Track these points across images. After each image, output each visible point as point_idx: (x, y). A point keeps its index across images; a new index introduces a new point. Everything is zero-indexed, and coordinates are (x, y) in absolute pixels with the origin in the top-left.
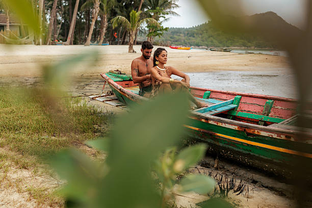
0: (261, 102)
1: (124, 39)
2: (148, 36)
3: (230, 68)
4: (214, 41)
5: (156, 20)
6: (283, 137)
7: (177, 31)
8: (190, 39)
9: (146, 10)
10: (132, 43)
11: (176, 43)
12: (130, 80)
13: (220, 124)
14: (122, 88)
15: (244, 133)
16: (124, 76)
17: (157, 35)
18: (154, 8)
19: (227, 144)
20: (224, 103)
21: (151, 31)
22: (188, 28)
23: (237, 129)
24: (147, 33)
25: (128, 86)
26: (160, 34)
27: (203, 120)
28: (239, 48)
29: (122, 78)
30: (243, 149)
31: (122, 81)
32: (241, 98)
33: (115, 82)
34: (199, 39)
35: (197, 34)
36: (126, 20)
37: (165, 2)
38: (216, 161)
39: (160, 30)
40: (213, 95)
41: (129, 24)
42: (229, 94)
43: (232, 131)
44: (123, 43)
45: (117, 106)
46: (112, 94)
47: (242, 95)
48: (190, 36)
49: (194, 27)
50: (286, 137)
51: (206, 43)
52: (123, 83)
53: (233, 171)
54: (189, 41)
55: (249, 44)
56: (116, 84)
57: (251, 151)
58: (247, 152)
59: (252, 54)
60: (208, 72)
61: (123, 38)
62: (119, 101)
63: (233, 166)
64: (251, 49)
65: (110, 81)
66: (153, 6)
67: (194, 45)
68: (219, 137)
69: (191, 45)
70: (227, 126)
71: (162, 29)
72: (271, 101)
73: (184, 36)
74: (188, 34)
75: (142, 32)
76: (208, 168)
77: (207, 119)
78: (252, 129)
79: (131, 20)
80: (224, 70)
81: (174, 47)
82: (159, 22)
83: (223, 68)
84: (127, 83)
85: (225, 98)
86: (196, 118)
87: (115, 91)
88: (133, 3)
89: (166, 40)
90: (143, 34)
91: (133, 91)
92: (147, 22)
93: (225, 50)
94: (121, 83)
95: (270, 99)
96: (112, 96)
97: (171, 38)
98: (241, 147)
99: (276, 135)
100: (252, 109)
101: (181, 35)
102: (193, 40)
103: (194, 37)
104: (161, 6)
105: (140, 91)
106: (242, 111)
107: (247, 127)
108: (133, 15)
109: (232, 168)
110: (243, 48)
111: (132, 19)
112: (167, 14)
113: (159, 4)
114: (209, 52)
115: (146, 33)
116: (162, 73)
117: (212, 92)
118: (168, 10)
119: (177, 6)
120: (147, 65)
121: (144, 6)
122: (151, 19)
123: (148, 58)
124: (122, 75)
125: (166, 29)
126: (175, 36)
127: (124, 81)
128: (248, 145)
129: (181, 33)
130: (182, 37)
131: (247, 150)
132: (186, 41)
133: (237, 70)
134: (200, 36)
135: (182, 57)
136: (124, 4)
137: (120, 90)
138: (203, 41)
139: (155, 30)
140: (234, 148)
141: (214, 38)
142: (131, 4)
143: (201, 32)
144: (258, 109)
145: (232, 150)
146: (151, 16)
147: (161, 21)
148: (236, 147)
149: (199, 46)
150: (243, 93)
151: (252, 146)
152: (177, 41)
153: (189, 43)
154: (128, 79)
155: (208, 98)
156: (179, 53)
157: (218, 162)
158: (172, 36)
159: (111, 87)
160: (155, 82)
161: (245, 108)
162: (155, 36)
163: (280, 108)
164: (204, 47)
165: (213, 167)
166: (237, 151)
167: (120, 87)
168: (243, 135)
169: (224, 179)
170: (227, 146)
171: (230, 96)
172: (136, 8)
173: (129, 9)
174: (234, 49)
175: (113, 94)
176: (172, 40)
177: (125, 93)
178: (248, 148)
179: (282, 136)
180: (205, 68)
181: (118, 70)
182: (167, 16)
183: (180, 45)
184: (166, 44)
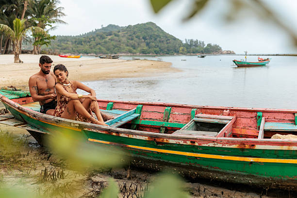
0: (161, 109)
1: (7, 47)
2: (34, 44)
3: (121, 75)
4: (102, 48)
5: (42, 28)
6: (189, 143)
7: (65, 39)
8: (78, 47)
9: (29, 17)
10: (18, 52)
11: (64, 51)
12: (28, 96)
13: (131, 136)
14: (20, 106)
15: (154, 142)
16: (20, 92)
17: (44, 44)
18: (39, 16)
19: (138, 154)
20: (128, 113)
21: (37, 40)
22: (75, 36)
23: (147, 139)
24: (33, 41)
25: (25, 103)
26: (47, 42)
27: (114, 134)
28: (125, 54)
29: (18, 94)
30: (153, 157)
31: (19, 98)
32: (142, 107)
33: (10, 99)
34: (87, 47)
35: (84, 42)
36: (10, 28)
37: (50, 11)
38: (128, 171)
39: (47, 39)
40: (116, 106)
41: (13, 33)
42: (131, 104)
43: (143, 142)
44: (6, 53)
45: (15, 126)
46: (6, 112)
47: (144, 105)
48: (78, 44)
49: (82, 35)
50: (191, 142)
51: (95, 50)
52: (19, 100)
53: (144, 178)
54: (77, 49)
55: (135, 51)
56: (12, 102)
57: (160, 158)
58: (157, 159)
59: (139, 61)
60: (102, 80)
61: (5, 47)
62: (16, 119)
63: (144, 173)
64: (136, 56)
65: (4, 99)
66: (38, 13)
67: (83, 53)
68: (131, 148)
69: (80, 53)
70: (138, 137)
71: (49, 38)
72: (169, 108)
73: (72, 44)
74: (75, 42)
75: (27, 40)
76: (121, 179)
77: (118, 132)
78: (161, 138)
79: (15, 29)
80: (117, 77)
81: (63, 55)
82: (45, 30)
83: (115, 75)
84: (24, 99)
85: (128, 108)
86: (107, 133)
87: (10, 108)
88: (14, 10)
89: (54, 49)
90: (28, 43)
91: (32, 107)
92: (33, 30)
93: (114, 58)
94: (18, 100)
95: (169, 106)
96: (7, 115)
97: (58, 45)
98: (152, 155)
99: (183, 141)
100: (153, 116)
101: (68, 42)
102: (81, 47)
103: (82, 44)
104: (46, 14)
105: (41, 109)
106: (144, 119)
107: (157, 137)
108: (16, 23)
109: (144, 175)
110: (129, 54)
111: (16, 27)
112: (54, 22)
113: (45, 12)
114: (98, 60)
115: (31, 42)
116: (68, 89)
117: (115, 103)
118: (54, 18)
119: (63, 14)
120: (47, 81)
121: (27, 14)
122: (38, 27)
123: (48, 73)
124: (17, 92)
125: (54, 38)
126: (63, 44)
127: (20, 97)
128: (158, 153)
129: (68, 41)
130: (70, 45)
131: (157, 157)
132: (74, 49)
133: (128, 77)
134: (88, 44)
135: (74, 66)
136: (4, 11)
137: (18, 108)
138: (92, 48)
139: (41, 38)
140: (145, 157)
141: (101, 46)
142: (12, 11)
143: (88, 40)
144: (158, 116)
145: (142, 159)
146: (36, 25)
147: (48, 29)
148: (147, 156)
149: (87, 53)
150: (144, 103)
151: (162, 153)
152: (64, 49)
153: (77, 51)
154: (26, 95)
155: (111, 109)
156: (70, 62)
157: (130, 172)
158: (59, 44)
159: (5, 105)
160: (61, 98)
161: (147, 116)
162: (42, 44)
163: (177, 113)
164: (92, 54)
165: (126, 177)
166: (148, 159)
167: (17, 105)
168: (153, 145)
169: (139, 188)
170: (138, 156)
171: (132, 106)
172: (19, 16)
173: (11, 17)
174: (121, 56)
175: (8, 112)
176: (60, 48)
177: (24, 111)
178: (158, 156)
179: (187, 142)
180: (98, 76)
181: (12, 87)
182: (53, 25)
183: (68, 53)
184: (55, 53)
